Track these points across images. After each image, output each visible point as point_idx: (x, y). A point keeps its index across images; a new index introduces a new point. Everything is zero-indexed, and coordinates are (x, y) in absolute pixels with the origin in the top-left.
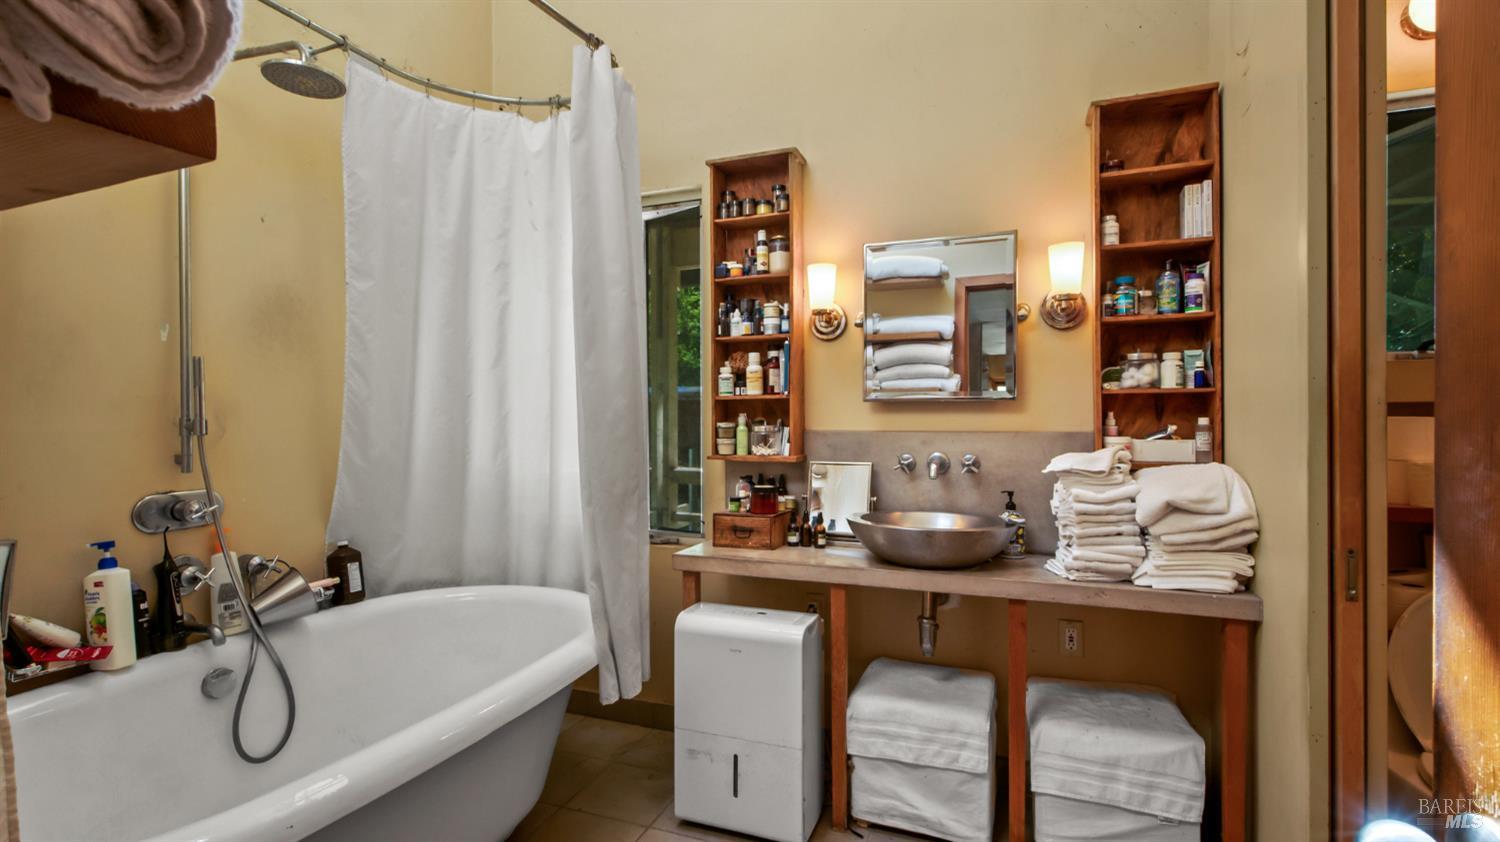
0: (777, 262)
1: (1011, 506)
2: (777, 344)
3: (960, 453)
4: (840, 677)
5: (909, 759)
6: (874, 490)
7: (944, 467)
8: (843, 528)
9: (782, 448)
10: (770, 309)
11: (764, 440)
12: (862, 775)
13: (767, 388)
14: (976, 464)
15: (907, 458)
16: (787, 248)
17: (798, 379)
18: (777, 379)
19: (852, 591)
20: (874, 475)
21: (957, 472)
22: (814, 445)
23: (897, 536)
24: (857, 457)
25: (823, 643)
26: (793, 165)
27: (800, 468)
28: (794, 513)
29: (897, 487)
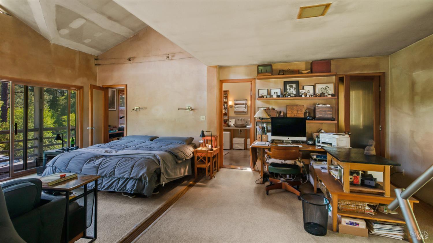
0: (226, 100)
1: (247, 123)
2: (226, 108)
3: (243, 119)
4: (232, 137)
5: (238, 143)
6: (235, 122)
7: (241, 120)
8: (233, 125)
9: (227, 118)
10: (225, 105)
11: (225, 117)
12: (234, 145)
13: (225, 112)
14: (244, 119)
15: (238, 119)
16: (227, 99)
17: (228, 111)
18: (226, 111)
19: (233, 130)
20: (235, 121)
21: (242, 120)
22: (229, 118)
23: (237, 125)
24: (233, 119)
25: (231, 134)
26: (228, 92)
27: (228, 120)
28: (228, 124)
29: (237, 121)
